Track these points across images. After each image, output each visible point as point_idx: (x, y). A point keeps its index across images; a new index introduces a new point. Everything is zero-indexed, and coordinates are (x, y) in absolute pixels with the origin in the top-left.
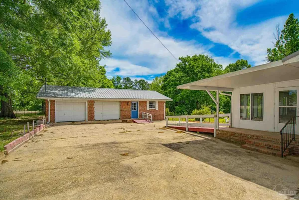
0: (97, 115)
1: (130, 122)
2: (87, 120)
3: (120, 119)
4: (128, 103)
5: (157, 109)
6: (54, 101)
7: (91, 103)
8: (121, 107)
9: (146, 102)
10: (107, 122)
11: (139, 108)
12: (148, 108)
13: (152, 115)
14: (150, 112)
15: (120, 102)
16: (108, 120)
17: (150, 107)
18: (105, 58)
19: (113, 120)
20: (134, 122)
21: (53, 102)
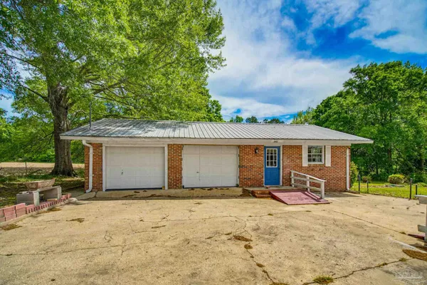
0: (189, 178)
1: (263, 195)
2: (166, 188)
3: (237, 186)
4: (256, 149)
5: (328, 164)
6: (101, 145)
7: (176, 150)
8: (241, 158)
9: (300, 147)
10: (209, 193)
11: (284, 161)
12: (305, 163)
13: (322, 182)
14: (310, 170)
15: (239, 146)
16: (211, 189)
17: (309, 160)
18: (214, 70)
19: (222, 188)
20: (274, 198)
21: (98, 147)
